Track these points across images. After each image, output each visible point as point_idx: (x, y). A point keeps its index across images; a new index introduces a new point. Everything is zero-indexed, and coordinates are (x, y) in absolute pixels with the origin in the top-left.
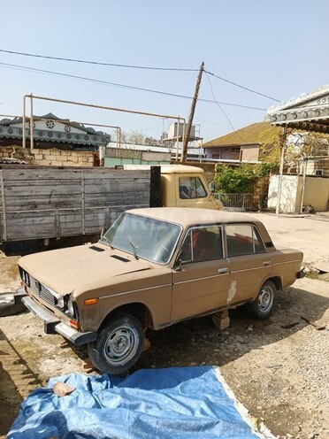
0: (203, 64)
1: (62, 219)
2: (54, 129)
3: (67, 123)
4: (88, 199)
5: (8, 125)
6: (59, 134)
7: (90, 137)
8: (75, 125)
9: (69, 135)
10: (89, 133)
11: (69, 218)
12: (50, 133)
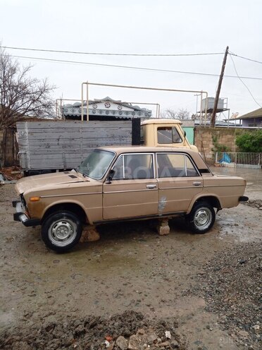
0: (228, 48)
1: (67, 156)
2: (110, 109)
3: (119, 104)
4: (85, 142)
5: (78, 107)
6: (114, 112)
7: (136, 113)
8: (125, 105)
9: (121, 112)
10: (135, 110)
11: (72, 156)
12: (107, 112)
